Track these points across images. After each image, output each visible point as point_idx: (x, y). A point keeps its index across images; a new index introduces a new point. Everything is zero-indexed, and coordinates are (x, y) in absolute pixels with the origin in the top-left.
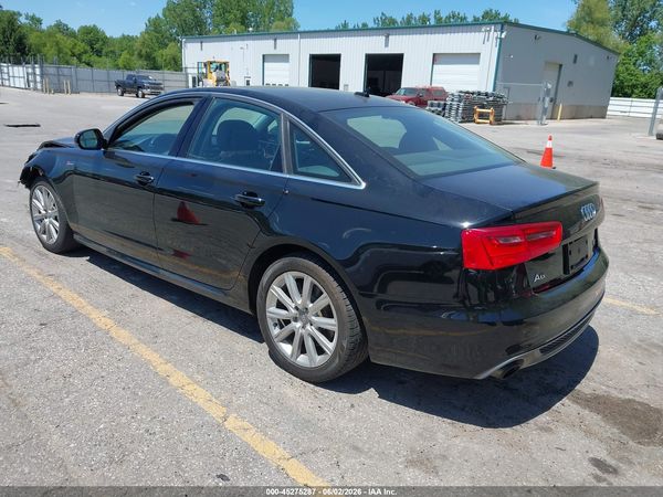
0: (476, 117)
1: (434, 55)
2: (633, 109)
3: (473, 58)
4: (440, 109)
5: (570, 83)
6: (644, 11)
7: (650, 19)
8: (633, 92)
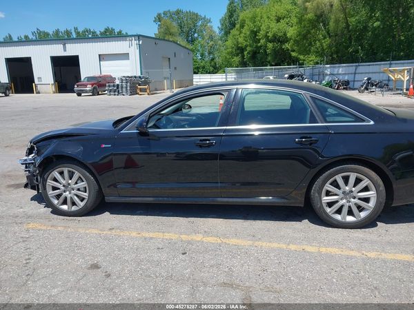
0: (138, 91)
1: (99, 55)
2: (201, 80)
3: (125, 56)
4: (115, 88)
5: (175, 68)
6: (191, 29)
7: (195, 33)
8: (198, 71)
